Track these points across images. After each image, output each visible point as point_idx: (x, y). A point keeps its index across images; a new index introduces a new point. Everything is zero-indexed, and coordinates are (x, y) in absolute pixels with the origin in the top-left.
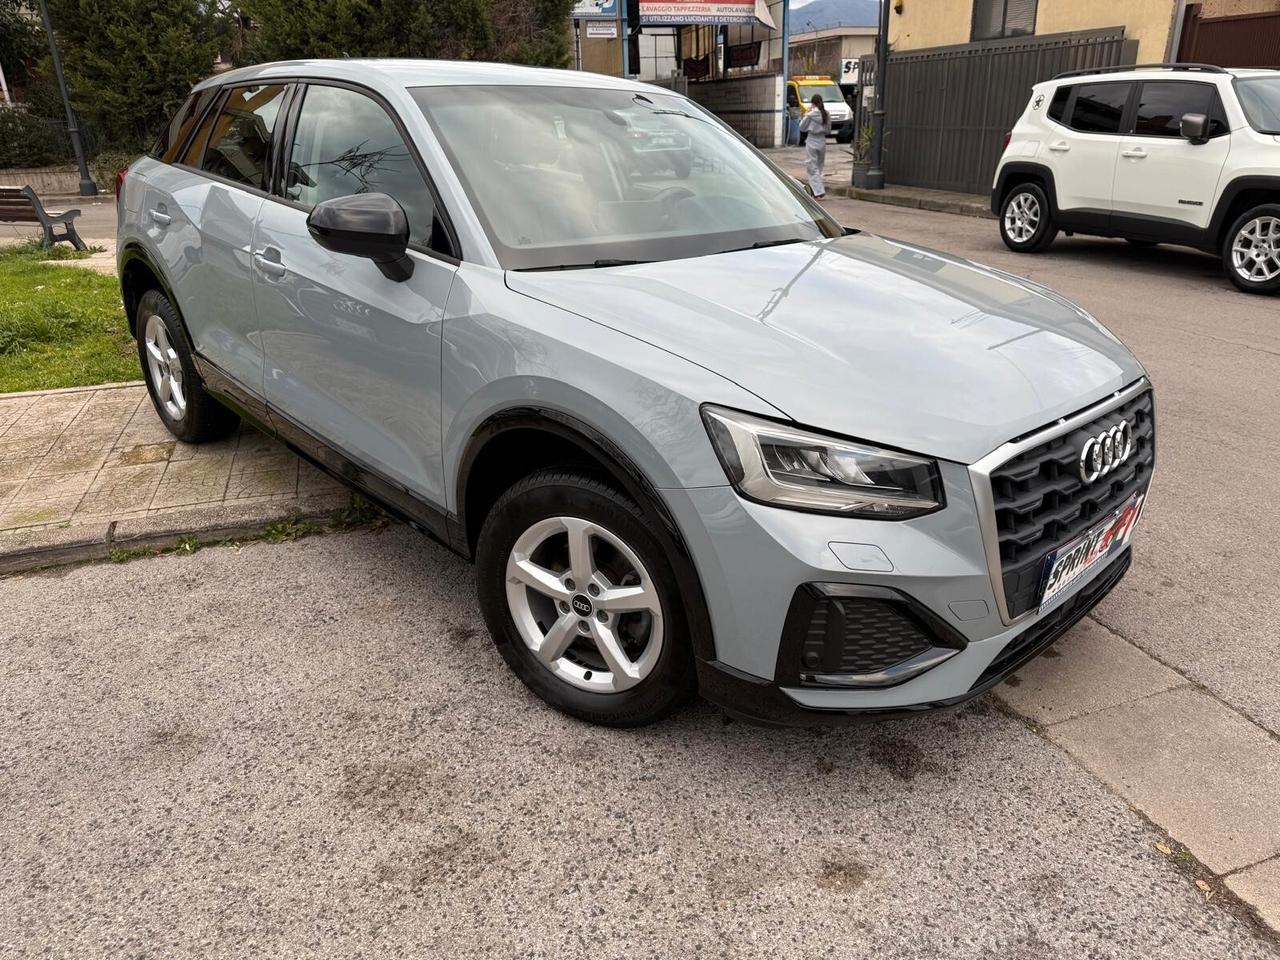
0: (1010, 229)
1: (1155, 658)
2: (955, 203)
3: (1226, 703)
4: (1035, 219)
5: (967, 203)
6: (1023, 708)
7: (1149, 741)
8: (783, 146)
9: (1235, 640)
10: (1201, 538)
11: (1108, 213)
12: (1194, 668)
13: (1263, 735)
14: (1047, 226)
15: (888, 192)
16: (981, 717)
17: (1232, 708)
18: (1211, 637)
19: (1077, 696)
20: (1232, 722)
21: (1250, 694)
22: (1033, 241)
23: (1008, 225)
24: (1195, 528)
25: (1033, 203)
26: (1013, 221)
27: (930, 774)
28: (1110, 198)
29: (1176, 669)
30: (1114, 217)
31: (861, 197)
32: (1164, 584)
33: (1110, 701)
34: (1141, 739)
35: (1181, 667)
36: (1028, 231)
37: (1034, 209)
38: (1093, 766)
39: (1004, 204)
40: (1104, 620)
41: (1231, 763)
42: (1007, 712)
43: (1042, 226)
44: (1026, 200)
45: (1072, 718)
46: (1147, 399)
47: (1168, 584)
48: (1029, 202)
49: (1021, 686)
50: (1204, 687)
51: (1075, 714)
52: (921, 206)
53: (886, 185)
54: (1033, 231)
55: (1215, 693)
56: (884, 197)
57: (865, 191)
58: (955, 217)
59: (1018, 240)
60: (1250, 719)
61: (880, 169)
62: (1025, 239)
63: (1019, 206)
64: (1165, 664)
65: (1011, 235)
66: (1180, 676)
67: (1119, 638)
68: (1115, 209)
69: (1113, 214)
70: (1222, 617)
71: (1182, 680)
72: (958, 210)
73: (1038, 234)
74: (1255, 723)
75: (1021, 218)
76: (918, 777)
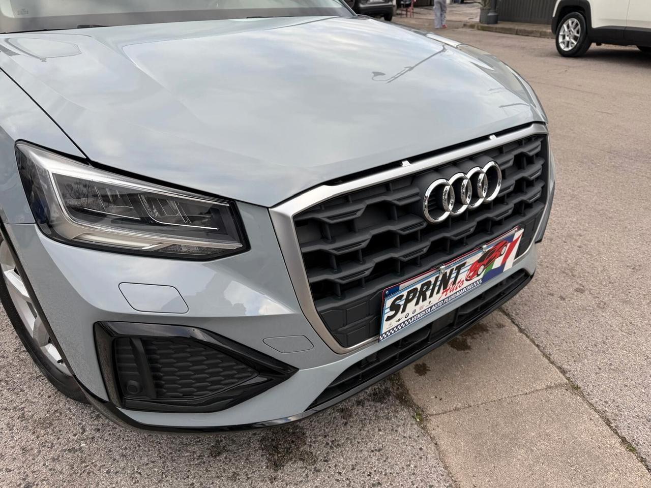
0: (561, 43)
1: (547, 357)
2: (537, 30)
3: (591, 405)
4: (578, 35)
5: (544, 30)
6: (420, 396)
7: (512, 439)
8: (451, 4)
9: (618, 344)
10: (619, 252)
11: (623, 29)
12: (575, 369)
13: (615, 441)
14: (584, 39)
15: (499, 26)
16: (379, 404)
17: (595, 410)
18: (600, 340)
19: (468, 388)
20: (590, 425)
21: (616, 397)
22: (575, 50)
23: (561, 40)
24: (617, 245)
25: (577, 25)
26: (564, 37)
27: (300, 464)
28: (625, 19)
29: (559, 368)
30: (627, 31)
31: (483, 29)
32: (577, 290)
33: (493, 395)
34: (505, 436)
35: (565, 367)
36: (572, 43)
37: (577, 28)
38: (453, 461)
39: (559, 26)
40: (518, 320)
41: (576, 470)
42: (404, 399)
43: (581, 40)
44: (572, 23)
45: (456, 409)
46: (538, 143)
47: (580, 291)
48: (574, 24)
49: (426, 376)
50: (577, 388)
51: (459, 405)
52: (517, 33)
53: (499, 22)
54: (575, 43)
55: (585, 393)
56: (496, 28)
57: (486, 25)
58: (536, 39)
59: (566, 49)
60: (608, 423)
61: (495, 12)
62: (570, 48)
63: (568, 27)
64: (552, 363)
65: (562, 46)
66: (561, 375)
67: (524, 336)
68: (628, 25)
69: (627, 29)
70: (615, 322)
71: (562, 380)
72: (539, 35)
73: (578, 44)
74: (611, 427)
75: (569, 33)
76: (288, 467)
